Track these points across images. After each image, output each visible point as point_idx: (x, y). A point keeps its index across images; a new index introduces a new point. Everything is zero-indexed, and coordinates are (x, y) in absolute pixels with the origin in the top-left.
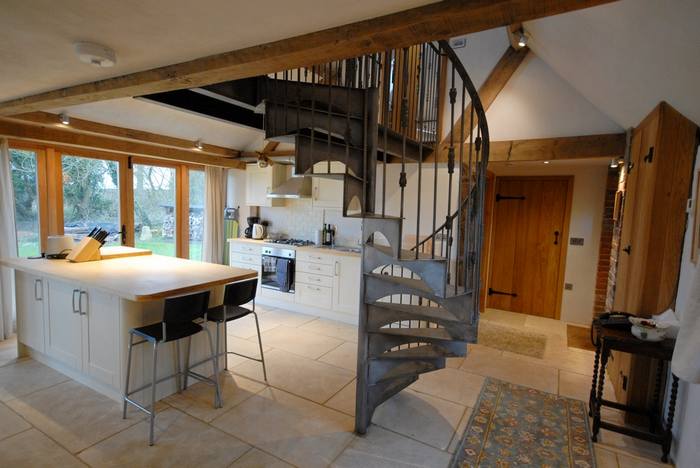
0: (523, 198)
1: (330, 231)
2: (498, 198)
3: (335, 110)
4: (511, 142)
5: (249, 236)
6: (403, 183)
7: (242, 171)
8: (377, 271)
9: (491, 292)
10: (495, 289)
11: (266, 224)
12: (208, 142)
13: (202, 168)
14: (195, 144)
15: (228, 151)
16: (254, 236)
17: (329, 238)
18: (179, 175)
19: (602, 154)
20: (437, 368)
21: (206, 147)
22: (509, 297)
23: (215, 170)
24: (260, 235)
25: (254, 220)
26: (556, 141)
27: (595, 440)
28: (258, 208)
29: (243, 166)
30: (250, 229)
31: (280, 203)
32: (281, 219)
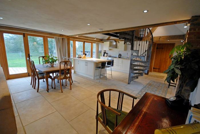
0: (163, 48)
1: (120, 55)
2: (157, 48)
3: (128, 34)
4: (160, 37)
5: (104, 56)
6: (139, 45)
7: (103, 43)
8: (133, 59)
9: (154, 68)
10: (155, 68)
11: (107, 54)
12: (97, 38)
13: (95, 43)
14: (95, 38)
15: (100, 39)
16: (105, 56)
17: (120, 56)
18: (92, 44)
19: (179, 39)
20: (142, 76)
21: (97, 39)
22: (158, 69)
23: (97, 43)
24: (106, 56)
25: (105, 53)
26: (170, 36)
27: (169, 88)
28: (105, 50)
29: (103, 42)
30: (104, 55)
31: (110, 50)
32: (110, 53)
